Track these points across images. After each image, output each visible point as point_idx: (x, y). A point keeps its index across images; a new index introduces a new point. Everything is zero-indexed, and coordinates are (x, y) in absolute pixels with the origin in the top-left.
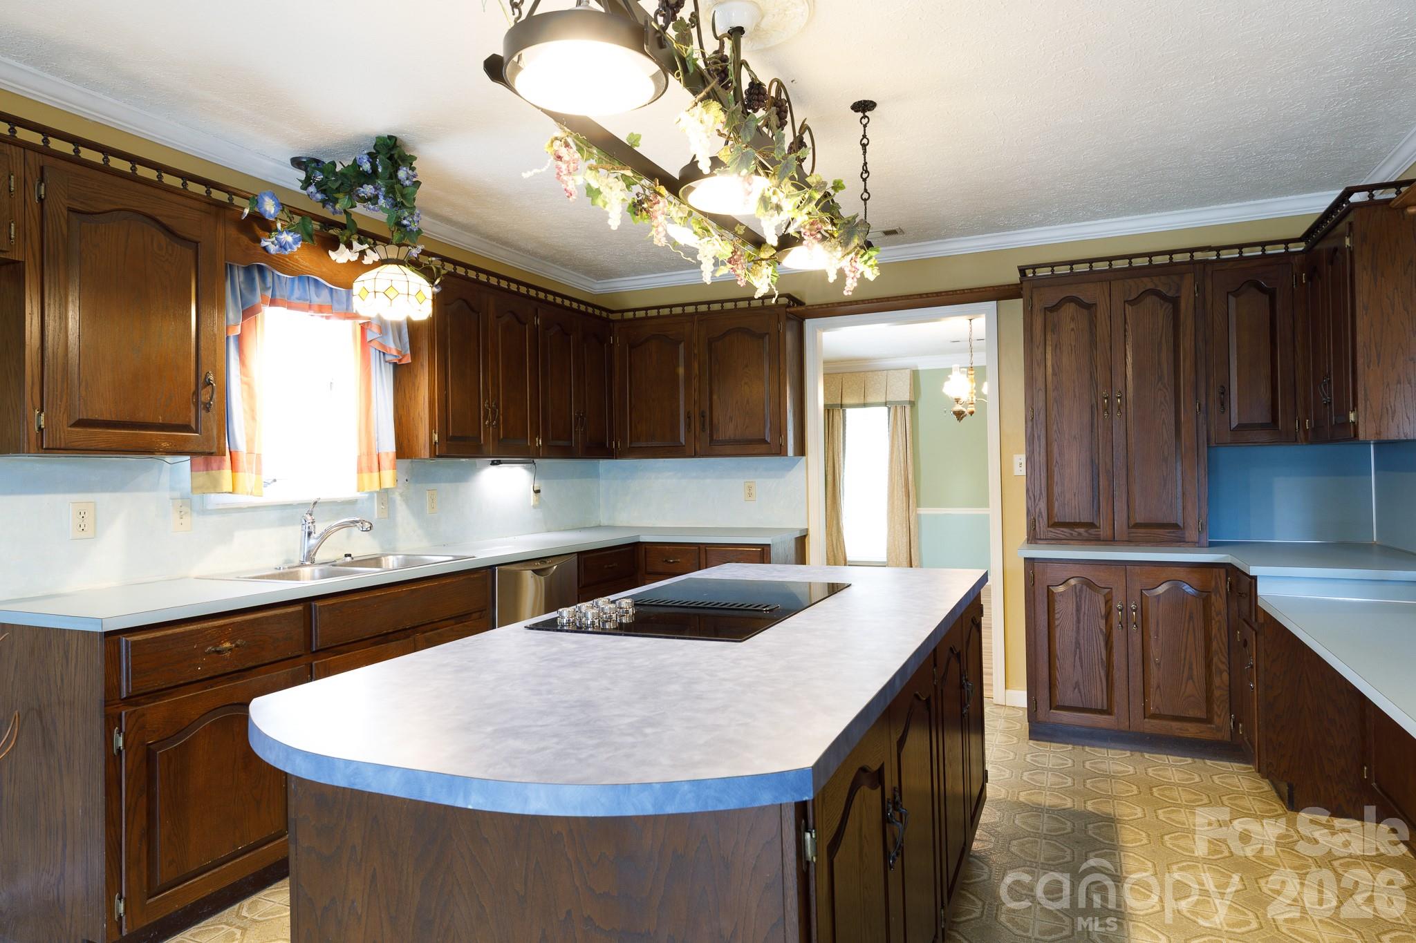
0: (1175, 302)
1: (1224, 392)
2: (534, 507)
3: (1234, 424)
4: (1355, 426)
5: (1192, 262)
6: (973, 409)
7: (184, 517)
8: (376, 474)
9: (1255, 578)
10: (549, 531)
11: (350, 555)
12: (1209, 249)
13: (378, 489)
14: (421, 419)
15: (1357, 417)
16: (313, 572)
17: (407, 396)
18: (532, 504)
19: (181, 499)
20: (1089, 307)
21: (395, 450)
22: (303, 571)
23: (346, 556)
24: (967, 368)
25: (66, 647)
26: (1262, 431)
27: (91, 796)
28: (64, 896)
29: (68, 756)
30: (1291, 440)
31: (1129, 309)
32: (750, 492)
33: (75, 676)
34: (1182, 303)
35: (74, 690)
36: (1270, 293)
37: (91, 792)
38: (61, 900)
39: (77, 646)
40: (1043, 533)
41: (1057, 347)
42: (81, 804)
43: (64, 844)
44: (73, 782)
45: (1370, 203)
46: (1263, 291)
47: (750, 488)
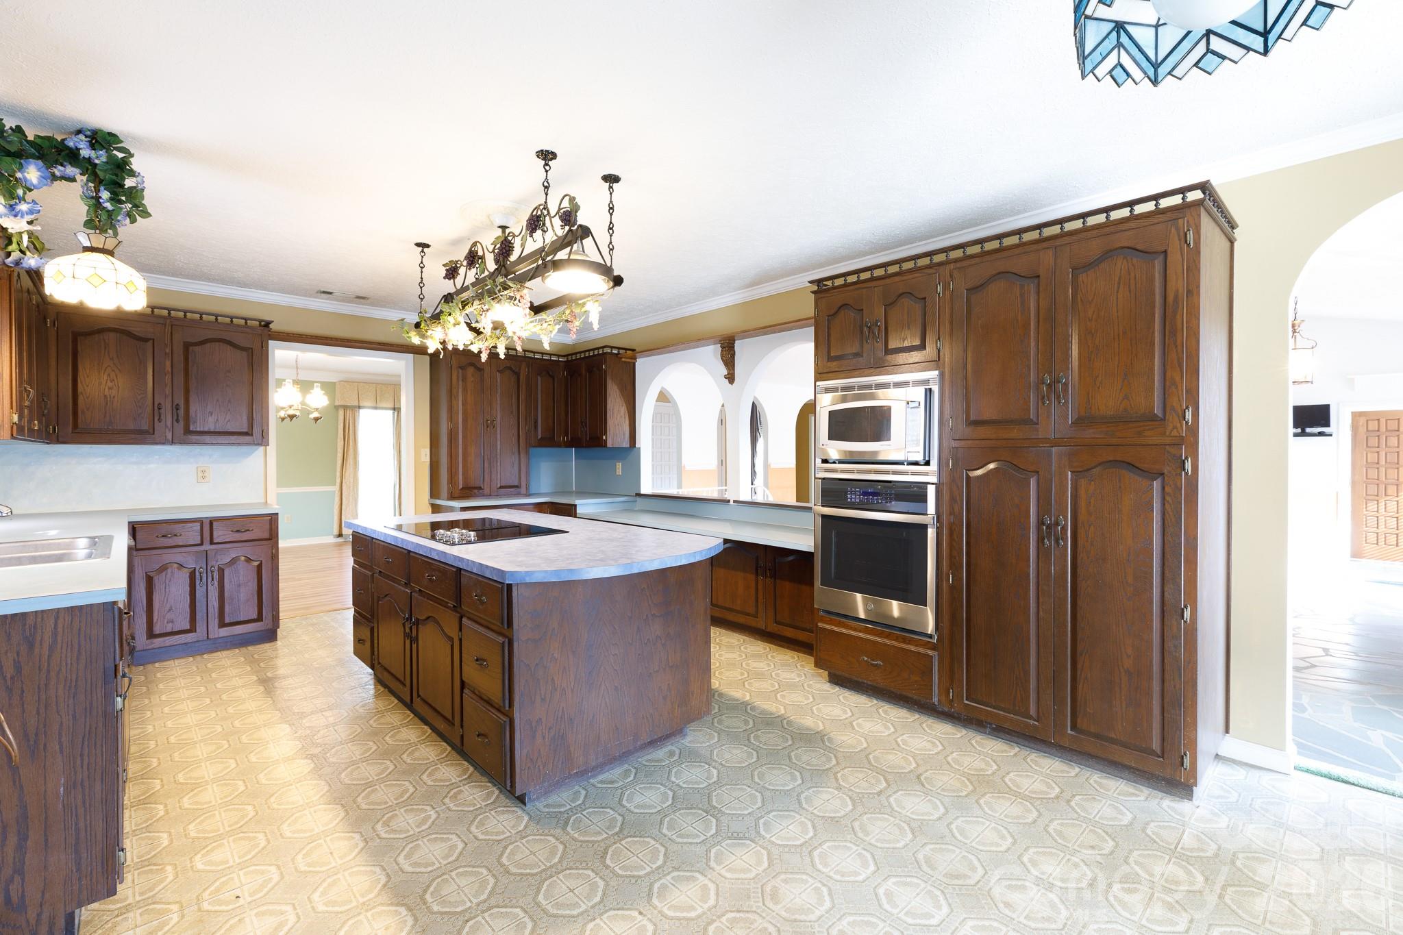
0: (518, 375)
1: (536, 422)
3: (538, 437)
4: (606, 441)
5: (525, 357)
6: (299, 414)
9: (576, 505)
12: (532, 352)
15: (606, 436)
20: (480, 369)
24: (296, 382)
25: (27, 630)
26: (548, 441)
27: (85, 767)
28: (23, 892)
29: (32, 743)
30: (558, 445)
31: (498, 374)
32: (203, 475)
33: (49, 656)
34: (521, 377)
35: (48, 671)
36: (553, 377)
37: (86, 762)
38: (15, 898)
39: (56, 624)
40: (456, 494)
41: (465, 390)
42: (62, 782)
43: (23, 837)
44: (44, 766)
45: (611, 353)
46: (550, 375)
47: (203, 472)
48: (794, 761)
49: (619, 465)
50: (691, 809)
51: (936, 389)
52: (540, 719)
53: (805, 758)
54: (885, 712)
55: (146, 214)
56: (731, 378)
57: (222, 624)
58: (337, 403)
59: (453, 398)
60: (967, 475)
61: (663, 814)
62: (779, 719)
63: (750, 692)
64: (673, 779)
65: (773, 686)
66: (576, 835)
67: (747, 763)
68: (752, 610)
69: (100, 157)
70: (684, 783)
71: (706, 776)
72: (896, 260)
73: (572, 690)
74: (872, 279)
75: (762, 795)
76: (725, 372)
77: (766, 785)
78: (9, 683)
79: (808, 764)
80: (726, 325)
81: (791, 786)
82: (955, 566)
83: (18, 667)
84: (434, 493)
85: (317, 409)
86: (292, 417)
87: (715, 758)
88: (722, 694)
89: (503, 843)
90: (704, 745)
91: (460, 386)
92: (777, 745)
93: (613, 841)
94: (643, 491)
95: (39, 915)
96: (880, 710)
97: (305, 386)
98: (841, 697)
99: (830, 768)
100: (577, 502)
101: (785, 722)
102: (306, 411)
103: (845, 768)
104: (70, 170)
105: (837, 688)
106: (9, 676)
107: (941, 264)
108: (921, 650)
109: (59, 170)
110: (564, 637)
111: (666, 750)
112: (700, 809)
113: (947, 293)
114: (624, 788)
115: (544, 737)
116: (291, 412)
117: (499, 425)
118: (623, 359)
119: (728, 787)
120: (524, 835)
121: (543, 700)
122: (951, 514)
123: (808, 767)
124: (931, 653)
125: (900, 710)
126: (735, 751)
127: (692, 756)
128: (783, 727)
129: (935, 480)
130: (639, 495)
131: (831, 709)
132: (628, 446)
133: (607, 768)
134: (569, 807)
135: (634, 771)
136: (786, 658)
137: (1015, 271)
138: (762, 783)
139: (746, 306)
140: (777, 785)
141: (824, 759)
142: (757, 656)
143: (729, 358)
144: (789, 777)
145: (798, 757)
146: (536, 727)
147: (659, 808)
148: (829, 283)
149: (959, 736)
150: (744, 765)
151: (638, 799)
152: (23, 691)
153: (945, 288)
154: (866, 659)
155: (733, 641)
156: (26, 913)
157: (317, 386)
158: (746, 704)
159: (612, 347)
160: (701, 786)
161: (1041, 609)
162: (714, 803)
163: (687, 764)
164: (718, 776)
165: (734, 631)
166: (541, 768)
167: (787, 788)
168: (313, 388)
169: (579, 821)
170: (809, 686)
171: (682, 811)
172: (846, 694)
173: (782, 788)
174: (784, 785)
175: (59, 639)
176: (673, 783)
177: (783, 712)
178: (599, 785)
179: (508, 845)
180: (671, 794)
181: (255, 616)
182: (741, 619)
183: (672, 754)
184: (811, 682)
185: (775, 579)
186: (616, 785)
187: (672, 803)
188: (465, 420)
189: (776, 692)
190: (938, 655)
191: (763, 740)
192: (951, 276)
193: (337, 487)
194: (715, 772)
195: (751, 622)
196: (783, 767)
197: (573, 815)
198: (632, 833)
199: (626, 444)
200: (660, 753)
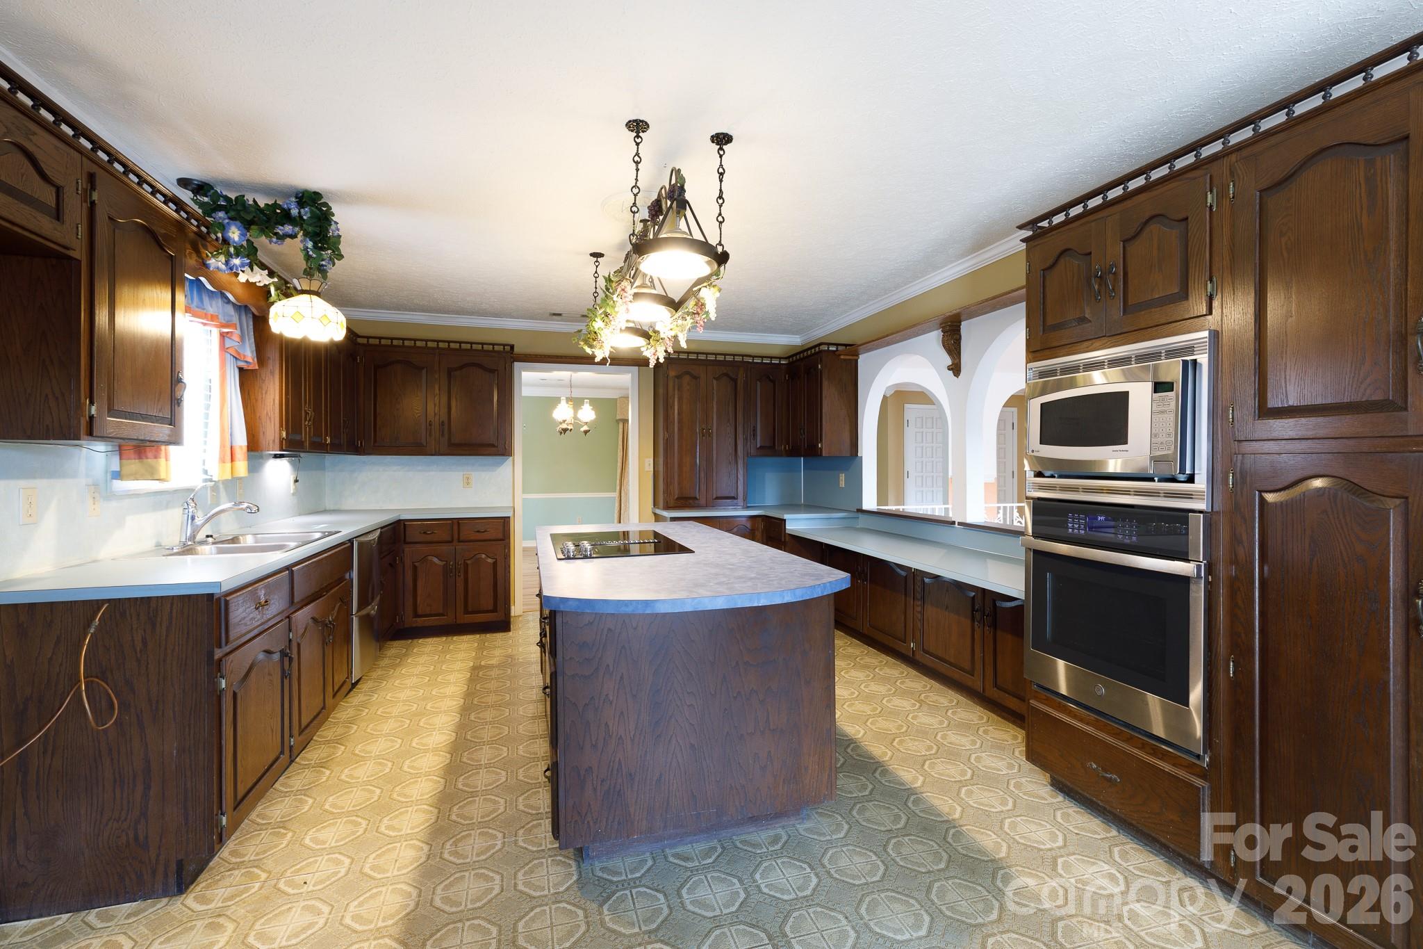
0: (735, 381)
1: (755, 430)
2: (293, 494)
3: (758, 446)
4: (821, 449)
5: (743, 362)
6: (572, 427)
7: (96, 503)
8: (229, 465)
9: (785, 520)
10: (300, 515)
11: (211, 536)
12: (750, 356)
13: (230, 478)
14: (270, 418)
15: (822, 445)
16: (211, 549)
17: (252, 397)
18: (292, 492)
19: (93, 485)
20: (695, 378)
21: (246, 444)
22: (201, 550)
23: (208, 536)
24: (569, 400)
25: (151, 612)
26: (769, 450)
27: (192, 735)
28: (147, 833)
29: (154, 708)
30: (780, 455)
31: (715, 382)
32: (467, 482)
33: (167, 636)
34: (739, 382)
35: (166, 649)
36: (773, 382)
37: (192, 732)
38: (141, 838)
39: (171, 610)
40: (672, 503)
41: (680, 399)
42: (175, 745)
43: (147, 787)
44: (163, 729)
45: (828, 351)
46: (770, 380)
47: (468, 479)
48: (933, 897)
49: (842, 477)
50: (753, 926)
51: (1203, 359)
52: (591, 768)
53: (951, 897)
54: (1124, 855)
55: (340, 257)
56: (956, 369)
57: (467, 612)
58: (618, 418)
59: (669, 407)
60: (1262, 500)
61: (717, 922)
62: (946, 826)
63: (926, 775)
64: (757, 876)
65: (963, 773)
66: (607, 918)
67: (863, 881)
68: (967, 665)
69: (306, 213)
70: (766, 886)
71: (798, 884)
72: (1140, 169)
73: (632, 740)
74: (1107, 205)
75: (858, 938)
76: (949, 361)
77: (872, 924)
78: (139, 656)
79: (951, 909)
80: (949, 305)
81: (907, 936)
82: (1240, 650)
83: (145, 642)
84: (655, 504)
85: (586, 423)
86: (565, 430)
87: (826, 861)
88: (887, 771)
89: (534, 903)
90: (822, 839)
91: (676, 396)
92: (920, 865)
93: (640, 940)
94: (865, 507)
95: (158, 855)
96: (1116, 850)
97: (577, 403)
98: (1059, 814)
99: (983, 925)
100: (786, 517)
101: (952, 831)
102: (577, 424)
103: (1008, 931)
104: (288, 228)
105: (1060, 798)
106: (138, 649)
107: (1214, 158)
108: (1181, 773)
109: (280, 230)
110: (622, 678)
111: (772, 833)
112: (765, 931)
113: (1226, 203)
114: (694, 871)
115: (595, 790)
116: (564, 426)
117: (715, 434)
118: (842, 357)
119: (819, 909)
120: (559, 898)
121: (594, 746)
122: (1231, 563)
123: (949, 913)
124: (1198, 782)
125: (1152, 857)
126: (856, 859)
127: (797, 850)
128: (945, 839)
129: (1202, 505)
130: (861, 511)
131: (1033, 828)
132: (848, 455)
133: (689, 839)
134: (624, 877)
135: (719, 850)
136: (1006, 736)
137: (1354, 139)
138: (867, 918)
139: (974, 276)
140: (888, 928)
141: (980, 906)
142: (964, 727)
143: (953, 343)
144: (911, 920)
145: (942, 893)
146: (584, 775)
147: (717, 912)
148: (1045, 224)
149: (1248, 932)
150: (857, 882)
151: (702, 893)
152: (148, 663)
153: (1222, 195)
154: (1094, 766)
155: (942, 700)
156: (149, 851)
157: (587, 402)
158: (911, 792)
159: (829, 344)
160: (785, 897)
161: (1413, 753)
162: (787, 929)
163: (786, 860)
164: (814, 890)
165: (949, 688)
166: (591, 824)
167: (899, 937)
168: (583, 404)
169: (622, 899)
170: (1018, 785)
171: (742, 927)
172: (1070, 811)
173: (891, 935)
174: (896, 931)
175: (174, 623)
176: (755, 881)
177: (957, 816)
178: (671, 859)
179: (536, 907)
180: (743, 896)
181: (491, 608)
182: (956, 674)
183: (776, 839)
184: (1023, 780)
185: (995, 629)
186: (689, 865)
187: (736, 912)
188: (680, 429)
189: (962, 784)
190: (1211, 788)
191: (905, 851)
192: (1232, 173)
193: (616, 495)
194: (814, 881)
195: (967, 680)
196: (912, 901)
197: (621, 890)
198: (666, 938)
199: (846, 452)
200: (762, 836)
